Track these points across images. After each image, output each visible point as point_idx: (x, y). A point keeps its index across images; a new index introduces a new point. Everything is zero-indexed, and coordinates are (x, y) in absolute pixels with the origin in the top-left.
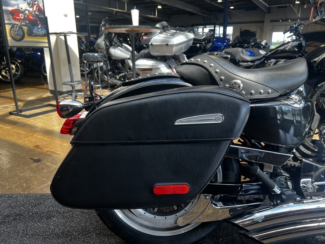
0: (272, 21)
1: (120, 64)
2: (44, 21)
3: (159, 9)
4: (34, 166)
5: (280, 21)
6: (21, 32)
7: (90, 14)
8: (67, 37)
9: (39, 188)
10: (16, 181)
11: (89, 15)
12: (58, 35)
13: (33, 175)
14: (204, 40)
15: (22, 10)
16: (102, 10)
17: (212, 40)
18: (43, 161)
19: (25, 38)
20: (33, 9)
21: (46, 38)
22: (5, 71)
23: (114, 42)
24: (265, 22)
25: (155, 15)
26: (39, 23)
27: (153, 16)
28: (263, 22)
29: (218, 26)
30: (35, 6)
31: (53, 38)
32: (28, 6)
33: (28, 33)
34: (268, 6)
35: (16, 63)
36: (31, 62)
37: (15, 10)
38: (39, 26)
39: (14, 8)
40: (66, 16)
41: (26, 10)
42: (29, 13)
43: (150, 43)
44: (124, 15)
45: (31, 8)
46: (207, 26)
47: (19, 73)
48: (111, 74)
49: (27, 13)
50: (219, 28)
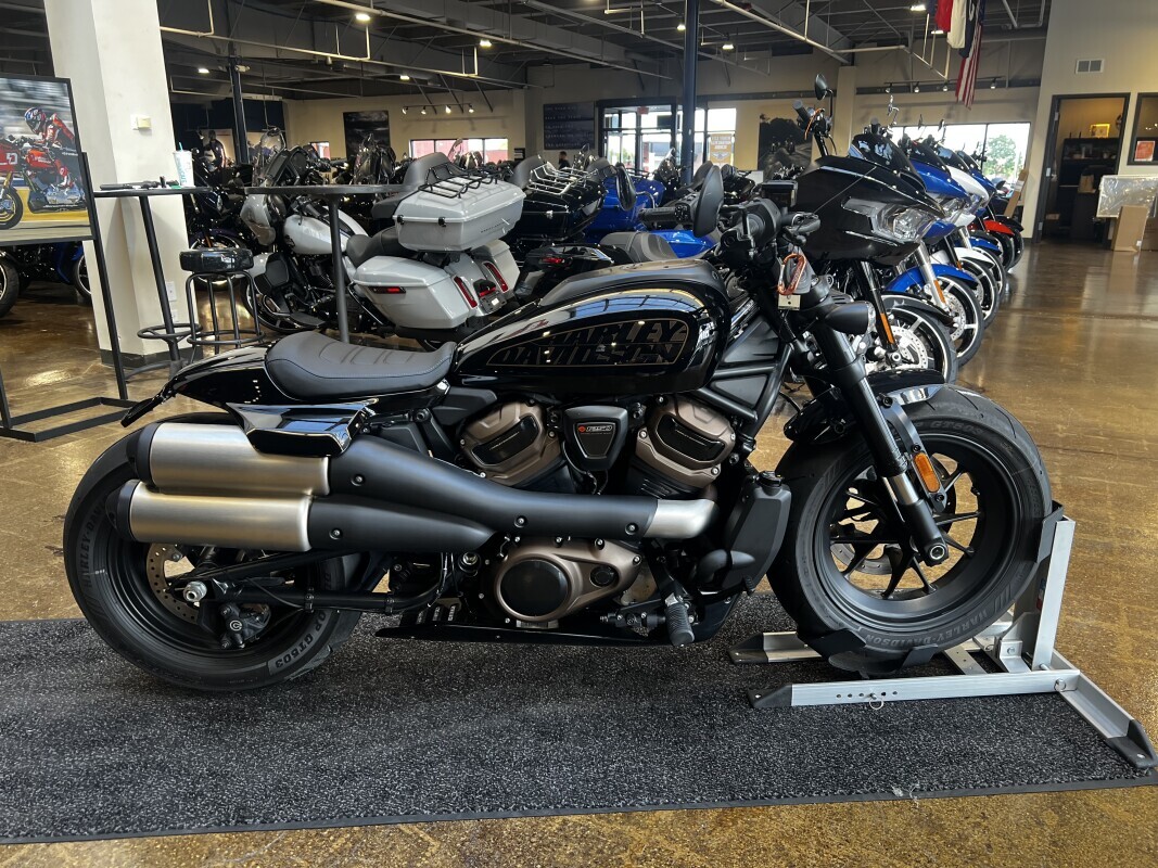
0: (861, 91)
1: (318, 267)
2: (80, 168)
4: (57, 563)
5: (887, 91)
6: (11, 203)
10: (15, 596)
14: (568, 197)
15: (13, 142)
17: (599, 192)
19: (22, 218)
20: (44, 137)
21: (85, 210)
24: (839, 94)
25: (473, 72)
26: (61, 173)
27: (464, 75)
30: (51, 126)
32: (30, 131)
33: (33, 204)
38: (62, 181)
41: (26, 140)
42: (33, 149)
43: (395, 217)
45: (37, 133)
47: (3, 293)
49: (27, 148)
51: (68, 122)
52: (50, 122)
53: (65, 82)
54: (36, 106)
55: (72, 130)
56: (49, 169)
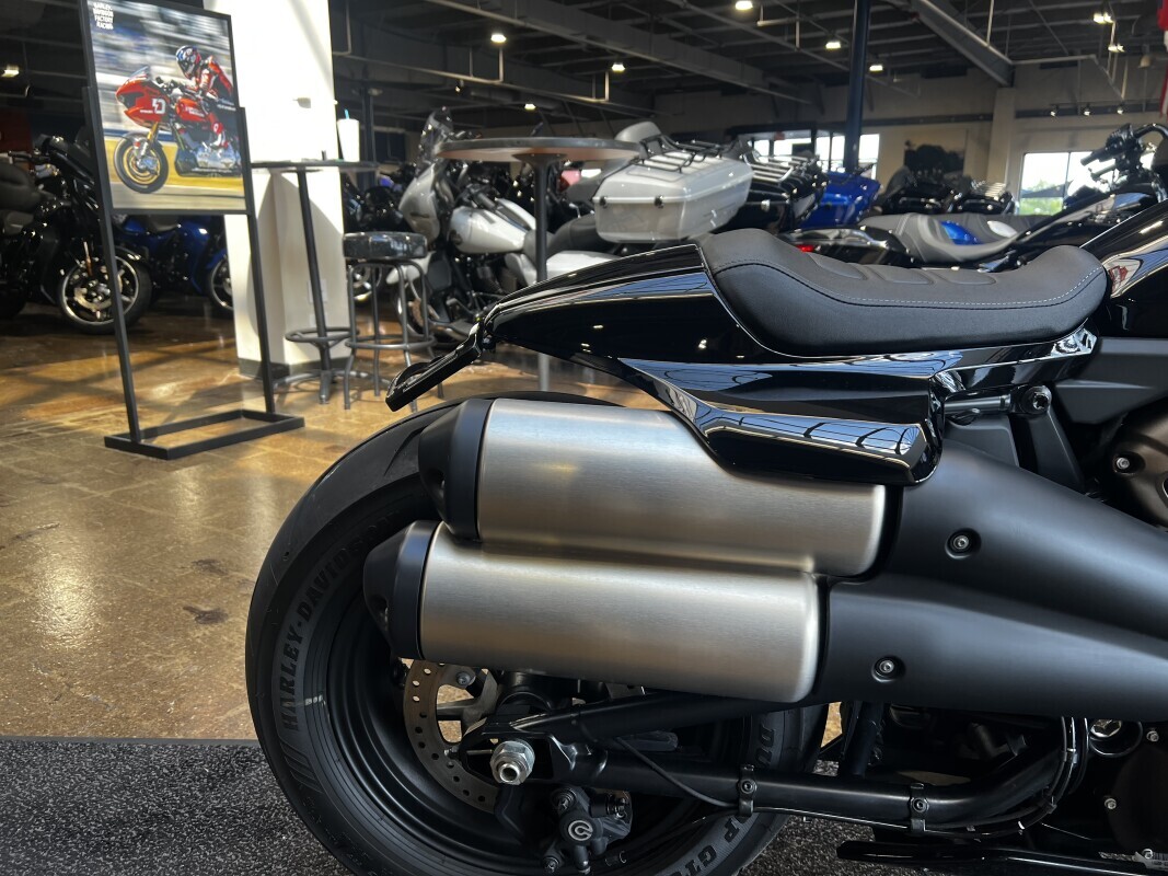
0: (1020, 114)
1: (487, 268)
2: (236, 126)
3: (614, 76)
4: (200, 635)
5: (1053, 114)
6: (154, 162)
7: (375, 92)
8: (308, 175)
9: (222, 718)
10: (140, 690)
11: (375, 97)
12: (276, 170)
13: (200, 671)
14: (787, 185)
15: (160, 86)
16: (417, 80)
17: (814, 185)
18: (231, 620)
19: (167, 181)
20: (198, 83)
21: (240, 180)
22: (85, 290)
23: (470, 192)
24: (995, 118)
25: (604, 96)
26: (215, 130)
27: (593, 100)
28: (989, 117)
29: (826, 133)
30: (206, 71)
31: (261, 180)
32: (182, 74)
33: (180, 165)
34: (1009, 61)
35: (126, 264)
36: (173, 260)
37: (138, 84)
38: (216, 139)
39: (133, 79)
40: (304, 103)
41: (176, 85)
42: (184, 96)
43: (597, 198)
44: (494, 97)
45: (190, 77)
46: (787, 134)
47: (134, 299)
48: (453, 305)
49: (178, 95)
50: (828, 139)
51: (225, 68)
52: (205, 66)
53: (224, 20)
54: (190, 44)
55: (230, 78)
56: (203, 124)
